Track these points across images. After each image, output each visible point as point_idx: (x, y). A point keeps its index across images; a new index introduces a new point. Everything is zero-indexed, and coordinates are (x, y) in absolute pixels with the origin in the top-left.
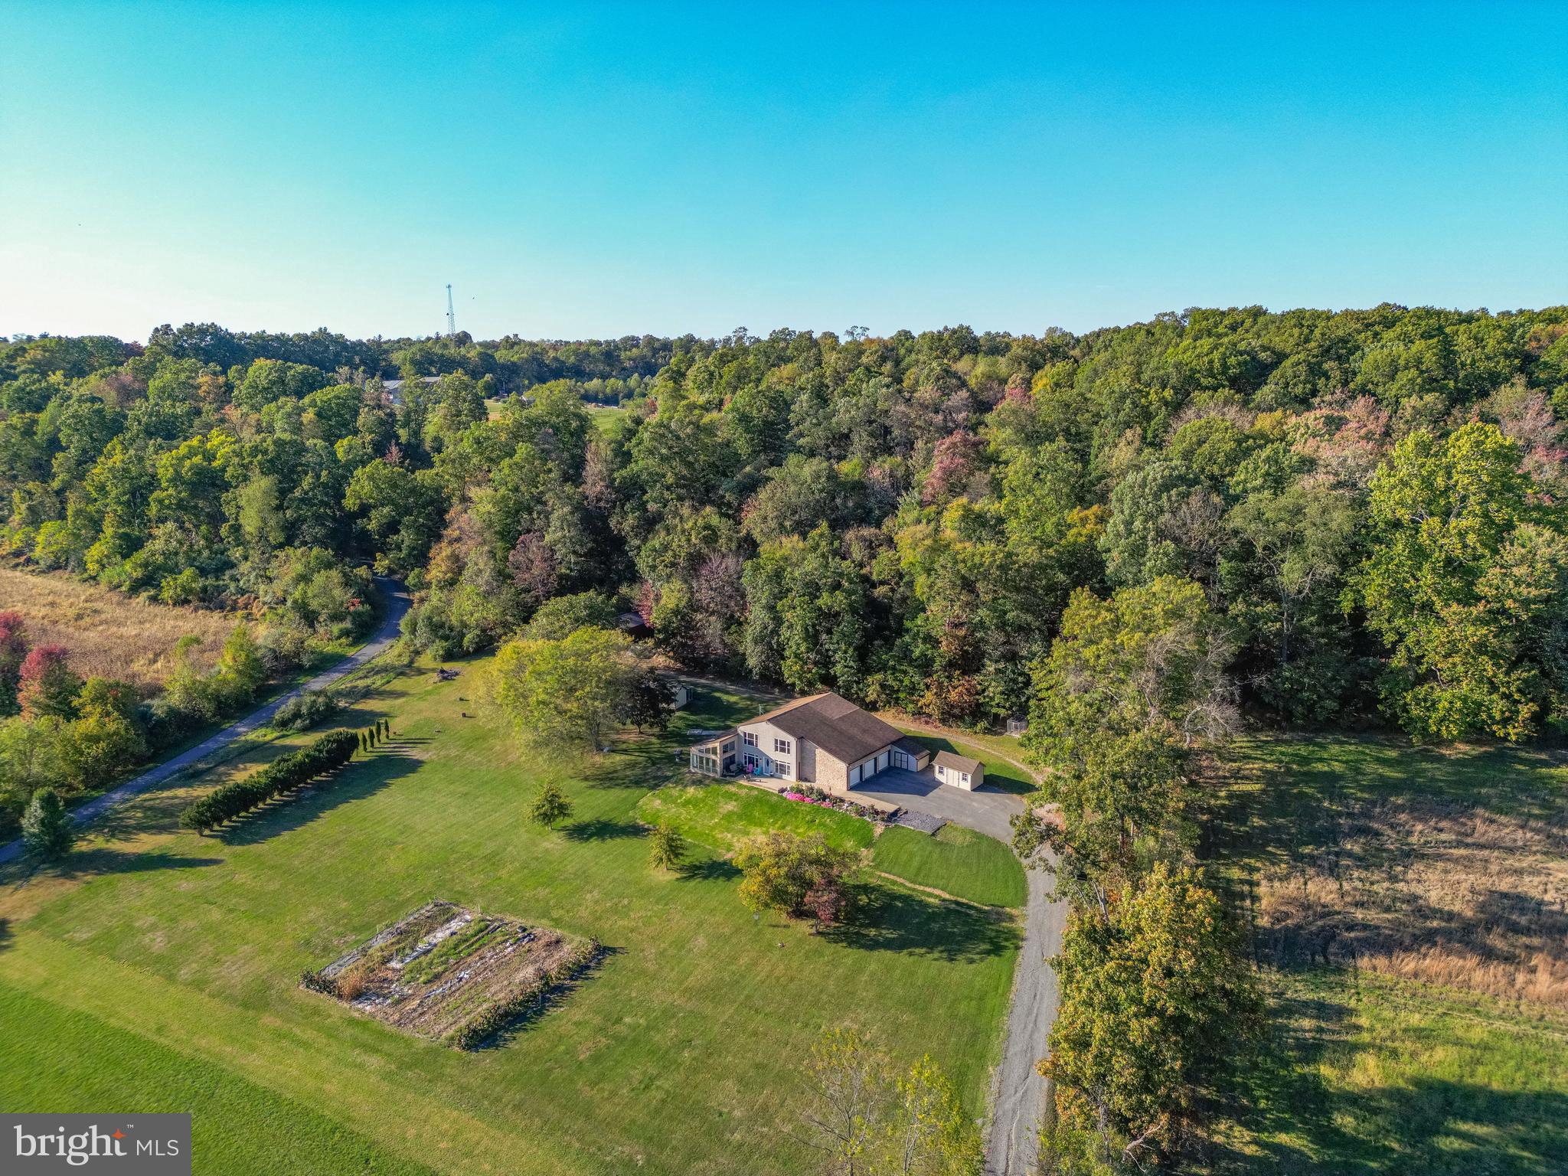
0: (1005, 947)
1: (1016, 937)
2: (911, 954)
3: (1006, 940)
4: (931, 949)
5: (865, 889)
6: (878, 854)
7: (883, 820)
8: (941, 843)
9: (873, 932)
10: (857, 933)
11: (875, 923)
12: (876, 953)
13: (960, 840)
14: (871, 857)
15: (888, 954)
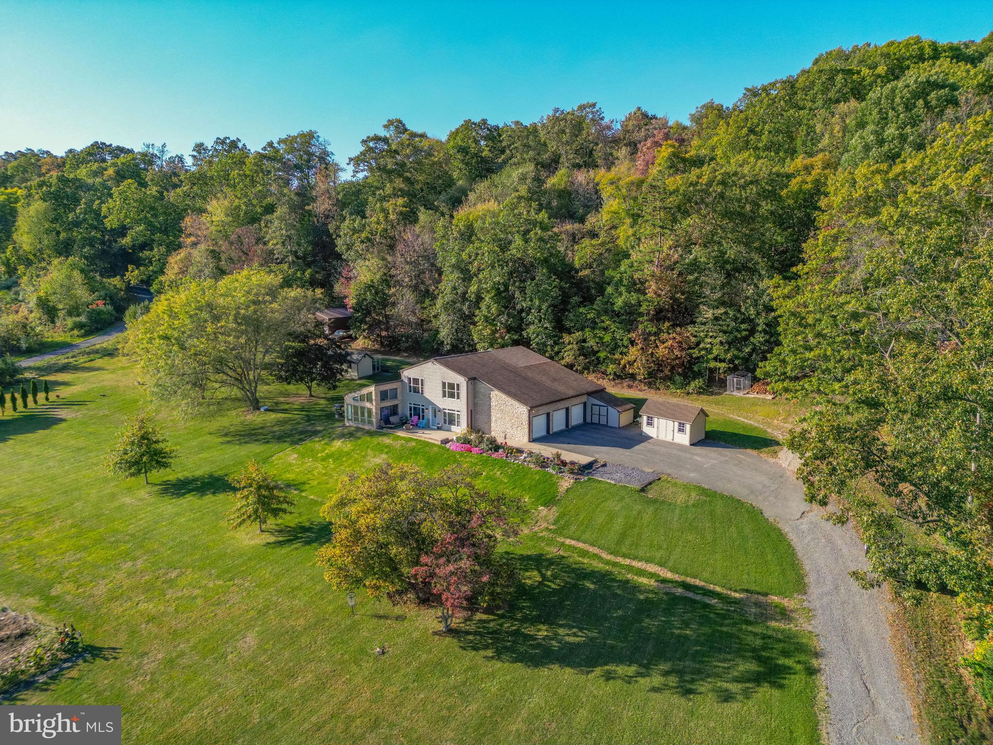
0: (787, 670)
1: (801, 648)
2: (609, 677)
3: (786, 654)
4: (646, 669)
5: (538, 561)
6: (562, 515)
7: (572, 472)
8: (654, 501)
9: (543, 631)
10: (517, 633)
11: (547, 618)
12: (544, 672)
13: (681, 498)
14: (552, 518)
15: (567, 675)
